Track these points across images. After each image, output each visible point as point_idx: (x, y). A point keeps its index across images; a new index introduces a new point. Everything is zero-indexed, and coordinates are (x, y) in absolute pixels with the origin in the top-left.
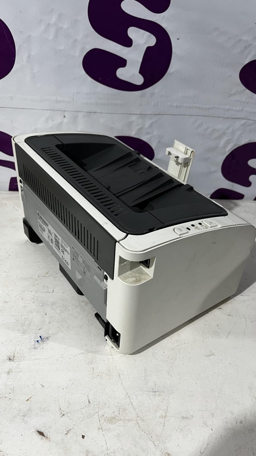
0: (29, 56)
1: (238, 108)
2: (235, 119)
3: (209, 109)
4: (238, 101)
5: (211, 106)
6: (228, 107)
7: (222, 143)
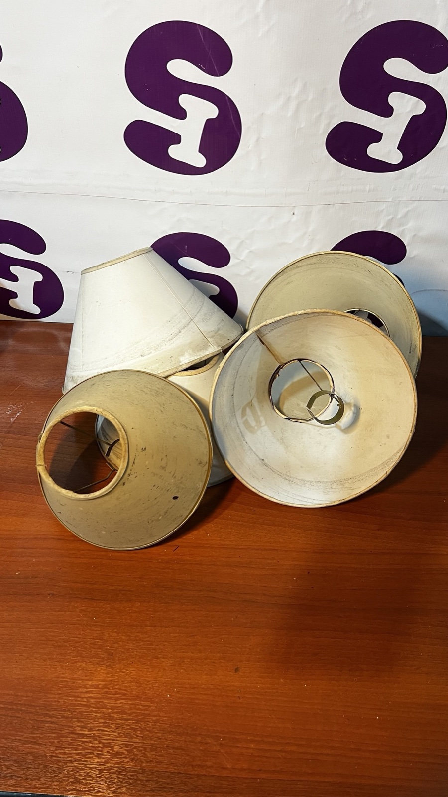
0: (258, 140)
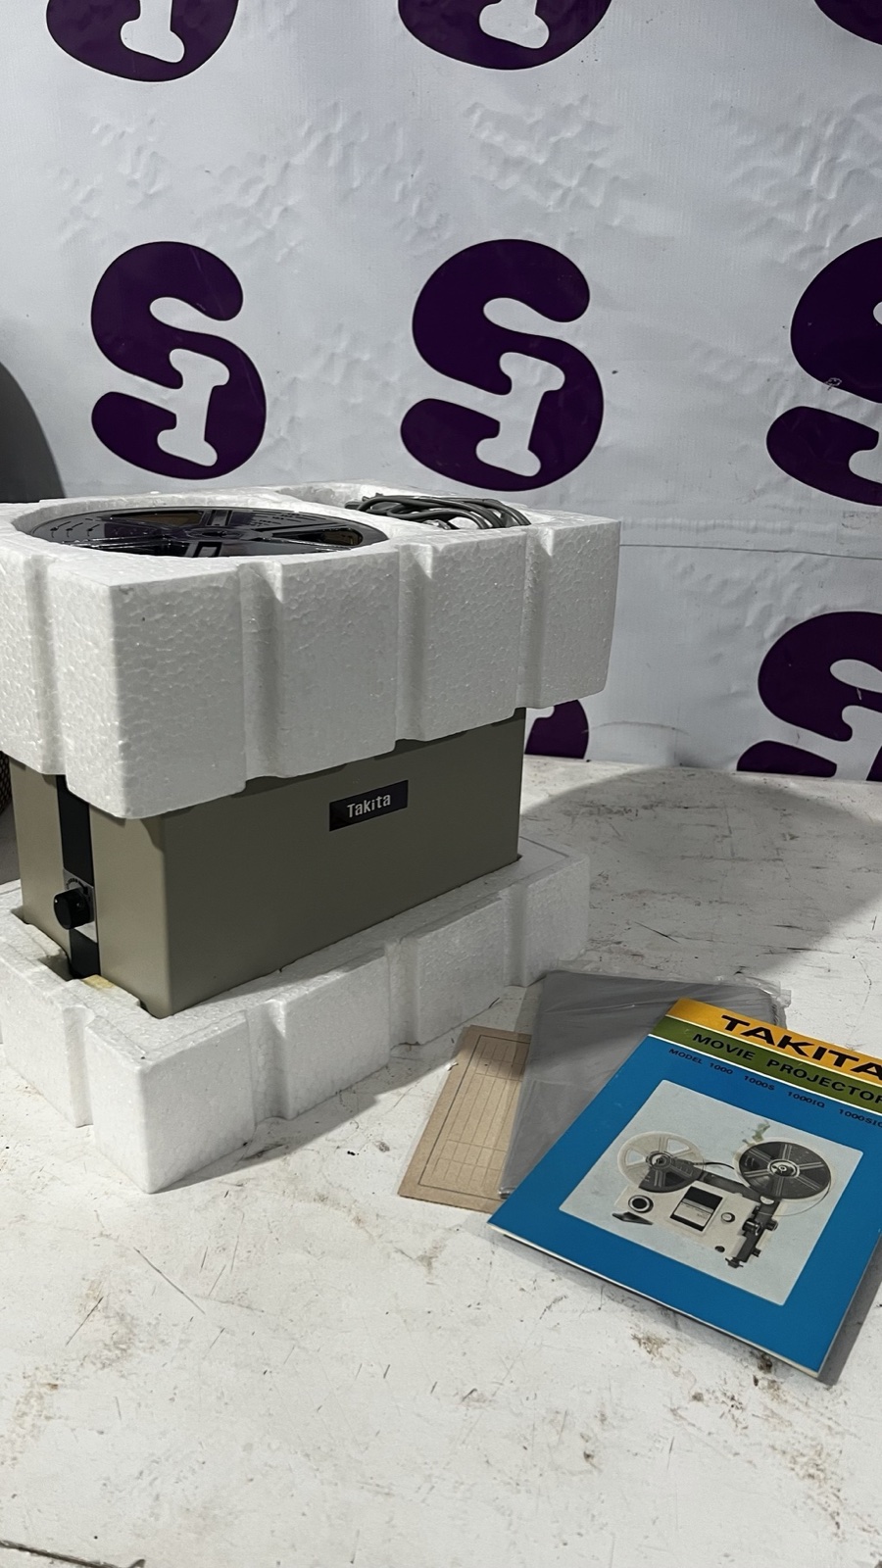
0: (292, 420)
1: (778, 525)
2: (777, 552)
3: (706, 529)
4: (775, 507)
5: (712, 522)
6: (752, 523)
7: (751, 618)
